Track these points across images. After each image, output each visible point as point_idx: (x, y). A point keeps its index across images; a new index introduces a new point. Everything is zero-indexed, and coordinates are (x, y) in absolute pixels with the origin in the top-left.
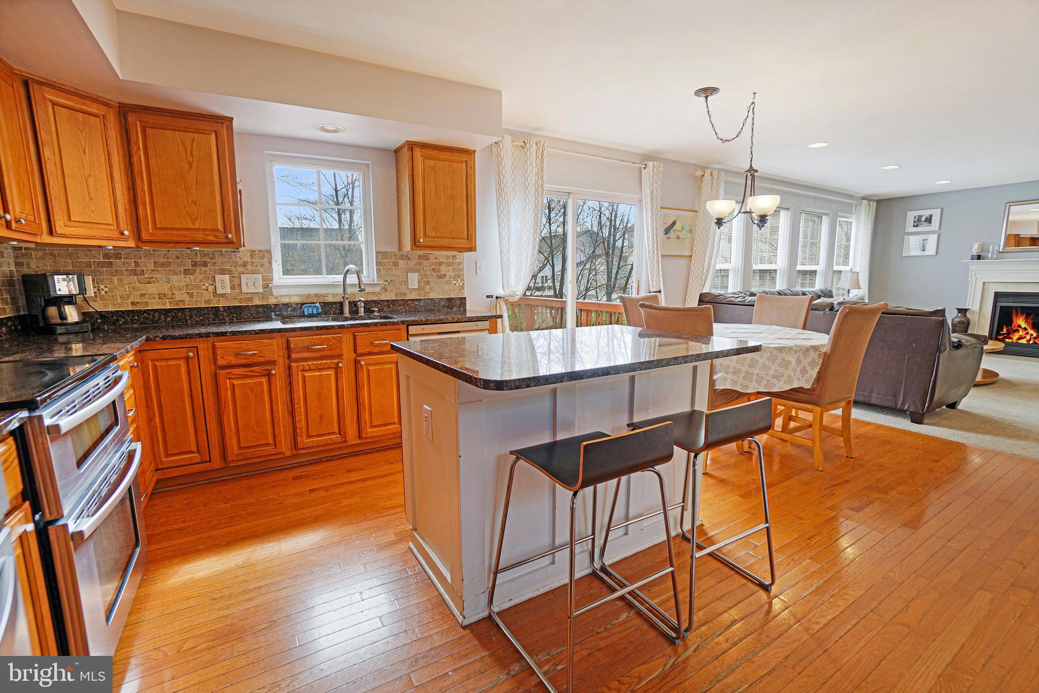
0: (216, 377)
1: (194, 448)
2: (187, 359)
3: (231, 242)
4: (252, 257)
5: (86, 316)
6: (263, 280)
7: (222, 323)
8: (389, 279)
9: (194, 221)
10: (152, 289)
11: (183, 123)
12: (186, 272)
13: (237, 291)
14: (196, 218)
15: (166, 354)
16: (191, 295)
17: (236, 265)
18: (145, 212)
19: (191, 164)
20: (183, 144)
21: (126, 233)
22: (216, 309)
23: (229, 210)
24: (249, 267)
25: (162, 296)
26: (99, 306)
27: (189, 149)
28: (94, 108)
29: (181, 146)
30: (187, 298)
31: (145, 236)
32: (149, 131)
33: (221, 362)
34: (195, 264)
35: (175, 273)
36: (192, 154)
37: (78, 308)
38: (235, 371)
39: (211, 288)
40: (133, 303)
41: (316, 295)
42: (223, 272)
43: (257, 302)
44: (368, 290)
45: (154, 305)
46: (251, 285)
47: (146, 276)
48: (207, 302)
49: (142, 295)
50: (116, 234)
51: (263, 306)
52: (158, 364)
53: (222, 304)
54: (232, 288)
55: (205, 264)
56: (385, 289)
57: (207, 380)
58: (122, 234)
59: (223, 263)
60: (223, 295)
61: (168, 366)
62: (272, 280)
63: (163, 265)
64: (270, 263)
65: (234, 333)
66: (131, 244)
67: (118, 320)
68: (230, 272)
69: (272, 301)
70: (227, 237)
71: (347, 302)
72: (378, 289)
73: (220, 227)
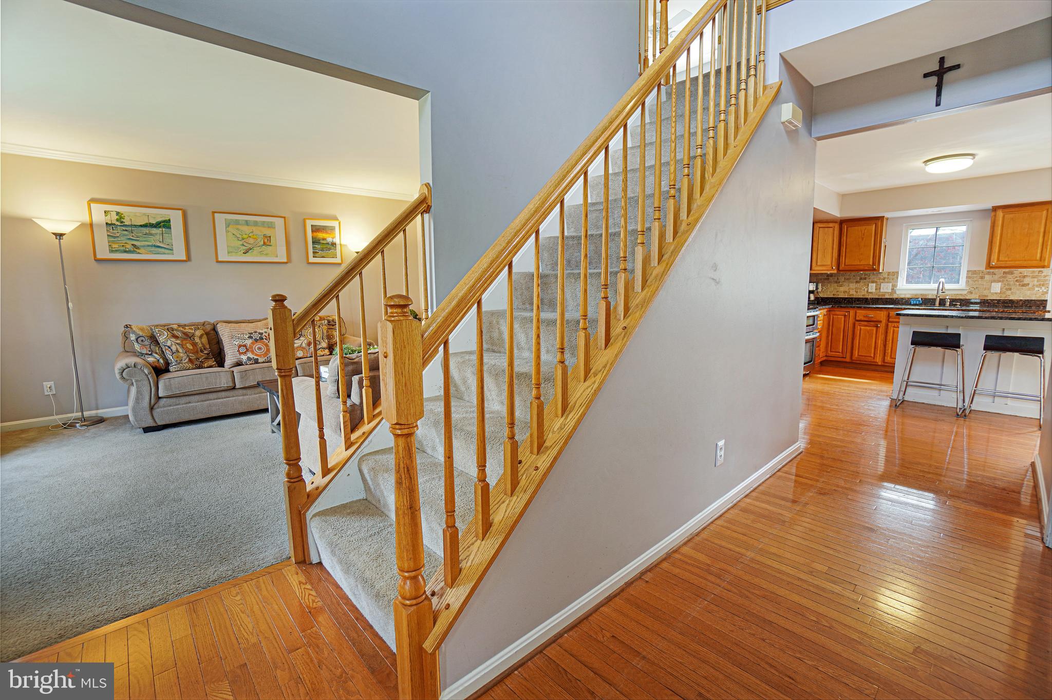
0: (854, 325)
1: (841, 351)
2: (845, 316)
3: (875, 270)
4: (888, 275)
5: (816, 298)
6: (892, 286)
7: (869, 304)
8: (975, 287)
9: (860, 261)
10: (842, 289)
11: (863, 222)
12: (857, 282)
13: (878, 291)
14: (862, 260)
15: (838, 313)
16: (857, 292)
17: (880, 279)
18: (843, 259)
19: (863, 239)
20: (861, 231)
21: (834, 268)
22: (867, 299)
23: (876, 256)
24: (886, 280)
25: (845, 292)
26: (821, 295)
27: (863, 232)
28: (831, 225)
29: (860, 233)
30: (854, 293)
31: (841, 268)
32: (849, 228)
33: (857, 318)
34: (861, 279)
35: (852, 283)
36: (864, 235)
37: (814, 296)
38: (863, 323)
39: (867, 289)
40: (833, 295)
41: (921, 295)
42: (873, 282)
43: (887, 296)
44: (947, 293)
45: (842, 295)
46: (886, 289)
47: (840, 283)
48: (863, 295)
49: (837, 291)
50: (831, 269)
51: (890, 299)
52: (834, 316)
53: (870, 296)
54: (876, 289)
55: (865, 279)
56: (971, 293)
57: (851, 325)
58: (833, 268)
59: (874, 278)
60: (871, 293)
61: (838, 318)
62: (897, 286)
63: (848, 279)
64: (897, 278)
65: (865, 308)
66: (835, 272)
67: (827, 301)
68: (876, 282)
69: (895, 296)
70: (873, 268)
71: (938, 298)
72: (965, 292)
73: (871, 263)
